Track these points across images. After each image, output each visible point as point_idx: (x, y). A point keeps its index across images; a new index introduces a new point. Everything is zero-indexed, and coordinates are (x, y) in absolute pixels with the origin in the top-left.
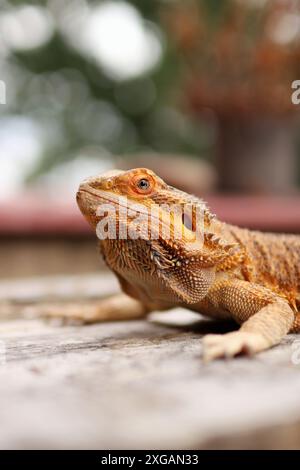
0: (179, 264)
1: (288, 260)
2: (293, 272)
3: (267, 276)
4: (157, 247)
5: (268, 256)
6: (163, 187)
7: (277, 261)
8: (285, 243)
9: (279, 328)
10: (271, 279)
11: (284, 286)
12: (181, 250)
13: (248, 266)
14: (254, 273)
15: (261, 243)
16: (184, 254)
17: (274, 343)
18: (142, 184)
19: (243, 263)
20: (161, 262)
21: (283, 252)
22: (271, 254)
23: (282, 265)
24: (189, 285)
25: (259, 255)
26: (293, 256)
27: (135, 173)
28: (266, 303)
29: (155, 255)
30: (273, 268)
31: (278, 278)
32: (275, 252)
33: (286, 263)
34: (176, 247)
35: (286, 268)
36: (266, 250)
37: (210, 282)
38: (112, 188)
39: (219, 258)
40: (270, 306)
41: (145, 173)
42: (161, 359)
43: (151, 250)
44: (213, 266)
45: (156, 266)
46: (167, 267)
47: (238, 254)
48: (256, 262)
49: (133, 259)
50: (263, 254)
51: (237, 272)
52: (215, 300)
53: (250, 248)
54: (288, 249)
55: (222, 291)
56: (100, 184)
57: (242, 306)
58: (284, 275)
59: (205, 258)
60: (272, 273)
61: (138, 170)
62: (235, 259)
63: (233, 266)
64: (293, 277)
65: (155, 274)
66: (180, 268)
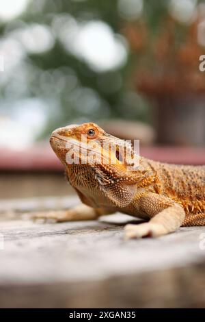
0: (113, 182)
1: (184, 181)
2: (187, 188)
3: (170, 190)
4: (99, 171)
5: (172, 178)
6: (104, 135)
7: (177, 181)
8: (182, 170)
9: (174, 221)
10: (173, 192)
11: (181, 197)
12: (114, 173)
13: (158, 184)
14: (162, 188)
15: (167, 170)
16: (116, 176)
17: (171, 230)
18: (90, 133)
19: (155, 182)
20: (102, 181)
21: (182, 175)
22: (174, 177)
23: (180, 184)
24: (120, 195)
25: (166, 177)
26: (187, 178)
27: (86, 126)
28: (167, 206)
29: (98, 176)
30: (174, 185)
31: (177, 191)
32: (176, 175)
33: (183, 182)
34: (111, 171)
35: (183, 186)
36: (170, 174)
37: (133, 193)
38: (71, 135)
39: (139, 178)
40: (169, 208)
41: (92, 125)
42: (99, 239)
43: (95, 173)
44: (135, 184)
45: (98, 183)
46: (105, 184)
47: (151, 176)
48: (164, 181)
49: (85, 179)
50: (168, 176)
51: (151, 188)
52: (137, 205)
53: (160, 173)
54: (184, 174)
55: (141, 200)
56: (64, 133)
57: (153, 208)
58: (181, 190)
59: (129, 178)
60: (173, 188)
61: (88, 124)
62: (150, 180)
63: (148, 184)
64: (187, 191)
65: (98, 188)
66: (114, 185)
